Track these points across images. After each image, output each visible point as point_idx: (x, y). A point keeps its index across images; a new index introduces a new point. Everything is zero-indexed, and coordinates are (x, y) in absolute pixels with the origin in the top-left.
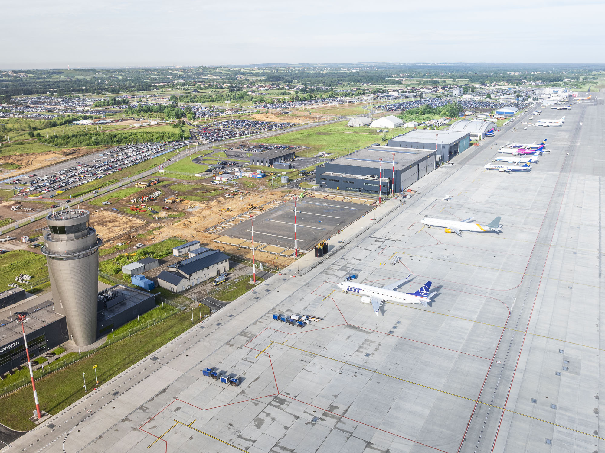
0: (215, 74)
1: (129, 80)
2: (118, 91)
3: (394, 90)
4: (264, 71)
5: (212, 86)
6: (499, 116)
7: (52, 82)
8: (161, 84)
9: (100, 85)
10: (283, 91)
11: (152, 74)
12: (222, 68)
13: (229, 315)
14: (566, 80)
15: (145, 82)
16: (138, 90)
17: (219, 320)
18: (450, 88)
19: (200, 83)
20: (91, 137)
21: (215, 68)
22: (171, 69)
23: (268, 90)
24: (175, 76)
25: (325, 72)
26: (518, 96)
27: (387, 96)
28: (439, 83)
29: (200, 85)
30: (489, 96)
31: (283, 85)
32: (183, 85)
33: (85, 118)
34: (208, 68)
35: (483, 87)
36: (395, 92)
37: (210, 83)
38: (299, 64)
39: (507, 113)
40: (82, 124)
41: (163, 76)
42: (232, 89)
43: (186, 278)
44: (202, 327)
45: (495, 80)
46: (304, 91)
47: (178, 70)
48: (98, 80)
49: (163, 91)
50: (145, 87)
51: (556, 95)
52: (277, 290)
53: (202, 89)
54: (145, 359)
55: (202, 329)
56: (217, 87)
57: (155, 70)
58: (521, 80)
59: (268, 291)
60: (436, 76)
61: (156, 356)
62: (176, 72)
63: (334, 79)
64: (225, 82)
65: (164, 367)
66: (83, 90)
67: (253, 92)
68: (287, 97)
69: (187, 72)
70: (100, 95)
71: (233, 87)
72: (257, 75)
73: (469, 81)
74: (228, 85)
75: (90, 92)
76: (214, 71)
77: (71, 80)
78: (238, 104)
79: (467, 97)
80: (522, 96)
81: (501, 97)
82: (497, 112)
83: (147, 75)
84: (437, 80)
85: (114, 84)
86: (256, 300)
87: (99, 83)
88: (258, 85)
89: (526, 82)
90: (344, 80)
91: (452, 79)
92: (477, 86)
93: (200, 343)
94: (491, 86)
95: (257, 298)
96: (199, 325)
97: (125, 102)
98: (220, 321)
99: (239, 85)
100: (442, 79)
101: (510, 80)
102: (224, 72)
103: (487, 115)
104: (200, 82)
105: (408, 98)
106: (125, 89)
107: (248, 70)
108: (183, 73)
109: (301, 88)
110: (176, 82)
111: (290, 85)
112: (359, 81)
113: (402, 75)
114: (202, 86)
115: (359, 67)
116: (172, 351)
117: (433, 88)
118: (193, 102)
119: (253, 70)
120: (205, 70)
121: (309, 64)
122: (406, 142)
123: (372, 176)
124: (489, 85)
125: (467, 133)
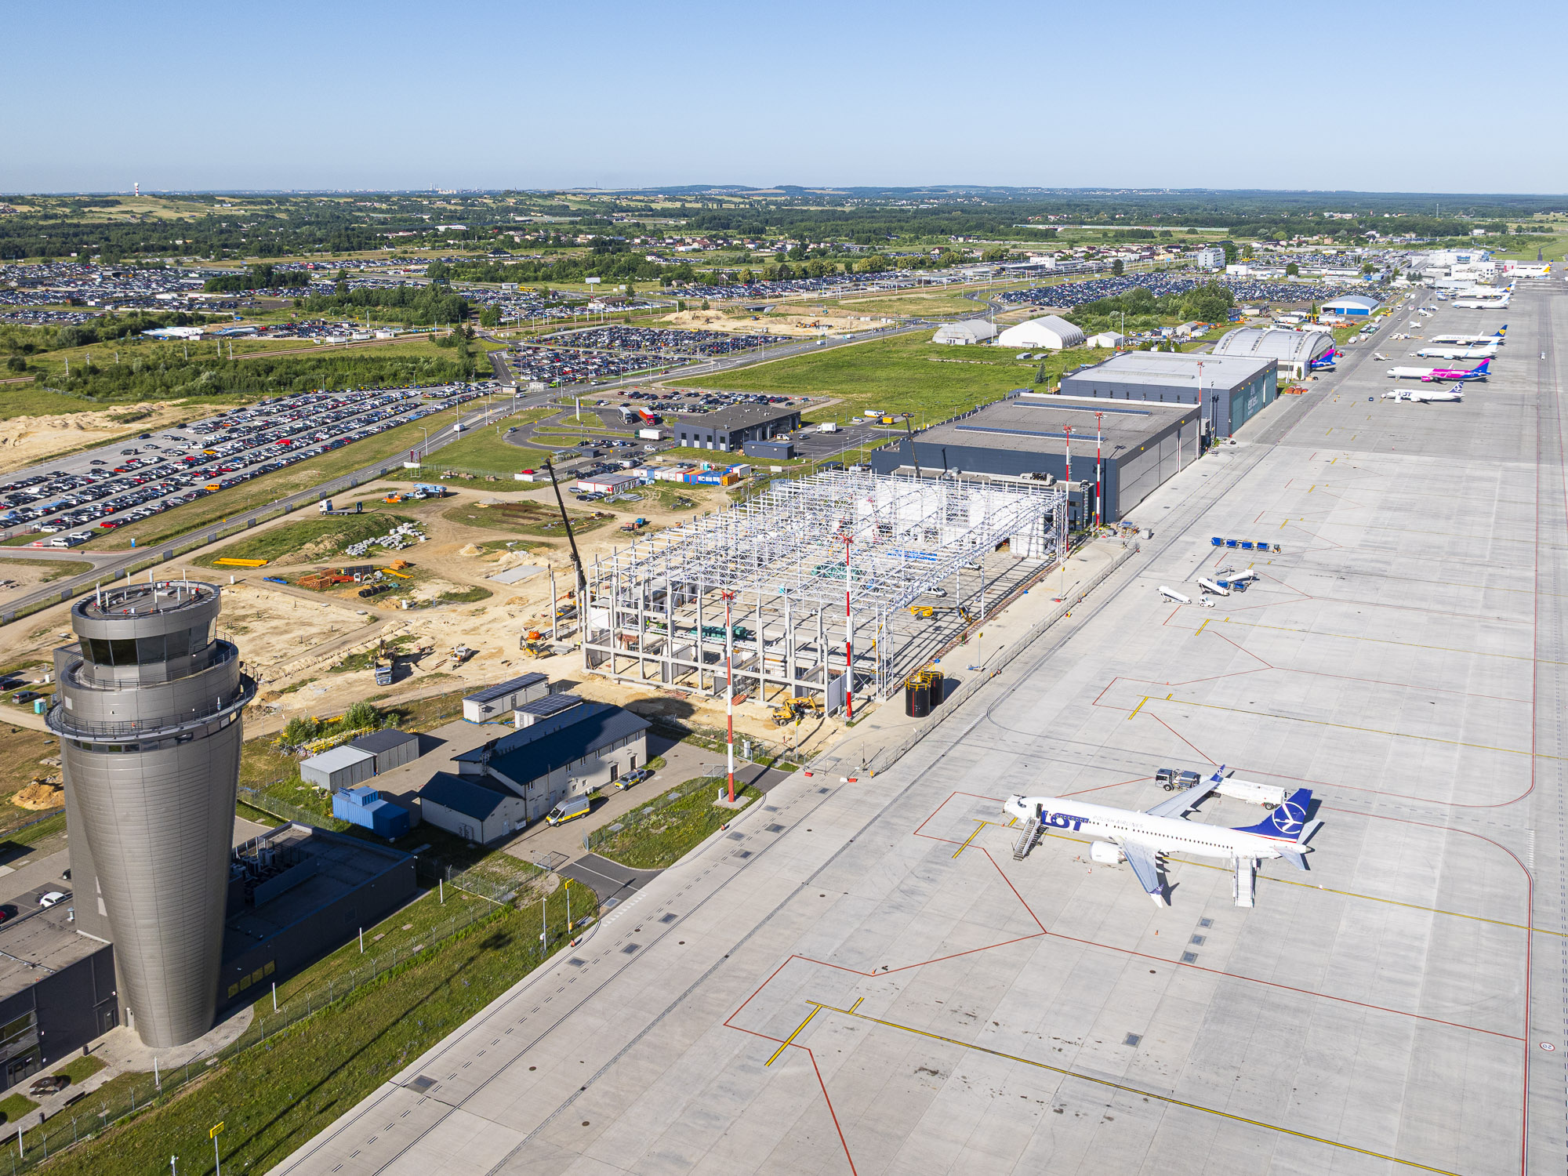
0: (551, 211)
1: (309, 223)
2: (280, 252)
3: (1041, 255)
4: (683, 205)
5: (546, 239)
6: (1333, 319)
7: (86, 226)
8: (401, 234)
9: (224, 236)
10: (741, 254)
11: (375, 210)
12: (570, 197)
14: (1477, 232)
15: (353, 229)
16: (337, 249)
17: (629, 935)
18: (1187, 249)
19: (511, 233)
20: (197, 373)
21: (551, 195)
22: (428, 197)
23: (699, 251)
24: (439, 216)
25: (848, 209)
26: (1368, 270)
27: (1025, 268)
28: (1153, 237)
29: (512, 237)
30: (1292, 270)
31: (742, 240)
32: (465, 235)
33: (182, 321)
34: (531, 196)
35: (1271, 247)
36: (1047, 258)
37: (537, 231)
38: (776, 188)
39: (1350, 311)
40: (172, 338)
41: (406, 215)
42: (600, 246)
43: (515, 795)
44: (577, 962)
45: (1301, 232)
46: (799, 254)
47: (447, 199)
48: (220, 222)
49: (406, 252)
50: (355, 241)
51: (1465, 267)
52: (805, 825)
53: (519, 246)
54: (389, 1085)
55: (574, 969)
56: (558, 243)
57: (384, 198)
58: (1363, 232)
59: (777, 829)
60: (1144, 219)
61: (426, 1073)
62: (439, 204)
63: (876, 225)
64: (581, 232)
65: (457, 1116)
66: (176, 248)
67: (659, 256)
68: (757, 270)
69: (473, 205)
70: (227, 262)
71: (604, 243)
72: (665, 213)
73: (1230, 233)
74: (590, 237)
75: (196, 253)
76: (548, 203)
77: (144, 223)
78: (623, 287)
79: (1238, 270)
80: (1378, 270)
81: (1324, 271)
82: (1326, 310)
83: (360, 210)
84: (1148, 229)
85: (268, 234)
86: (745, 860)
87: (222, 232)
88: (671, 238)
89: (1378, 235)
90: (902, 228)
91: (1186, 229)
92: (1255, 245)
93: (572, 1020)
94: (1289, 245)
95: (747, 854)
97: (299, 280)
98: (636, 939)
99: (620, 238)
100: (1159, 229)
101: (1337, 232)
102: (573, 208)
103: (1300, 317)
104: (510, 229)
105: (1083, 272)
106: (298, 245)
107: (640, 201)
108: (459, 208)
109: (789, 247)
110: (442, 228)
111: (759, 239)
112: (942, 232)
113: (1052, 218)
114: (517, 240)
115: (938, 199)
116: (480, 1055)
117: (1143, 250)
118: (493, 280)
119: (653, 201)
120: (525, 200)
121: (801, 188)
122: (1110, 383)
123: (1036, 477)
124: (1283, 243)
125: (1270, 360)
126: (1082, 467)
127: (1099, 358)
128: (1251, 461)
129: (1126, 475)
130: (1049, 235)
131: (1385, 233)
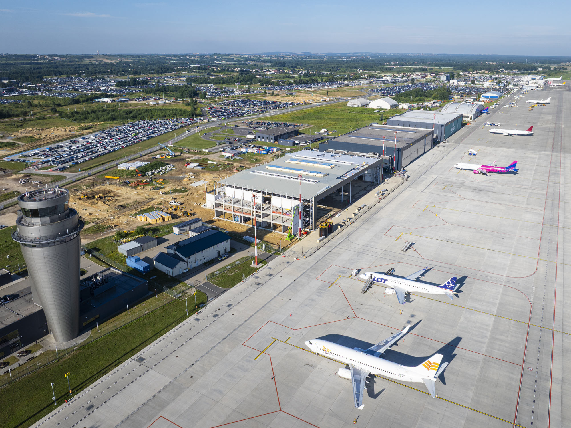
0: (228, 60)
1: (151, 64)
2: (140, 74)
3: (387, 76)
4: (271, 59)
5: (225, 70)
6: (485, 100)
8: (179, 68)
9: (124, 68)
10: (287, 75)
11: (172, 60)
12: (234, 56)
13: (228, 304)
14: (540, 69)
15: (164, 66)
16: (158, 73)
17: (216, 311)
18: (438, 75)
19: (214, 68)
20: (108, 114)
21: (228, 55)
22: (189, 56)
23: (274, 74)
24: (192, 62)
25: (325, 60)
26: (500, 82)
27: (381, 81)
28: (427, 70)
29: (214, 69)
30: (473, 82)
31: (288, 70)
32: (199, 68)
33: (107, 96)
34: (222, 55)
35: (467, 74)
36: (389, 77)
37: (222, 67)
38: (302, 53)
39: (491, 97)
40: (103, 102)
41: (182, 62)
42: (242, 72)
43: (184, 261)
44: (197, 320)
45: (477, 69)
46: (306, 75)
47: (195, 56)
48: (123, 64)
49: (179, 74)
50: (164, 70)
51: (534, 82)
52: (280, 274)
53: (215, 72)
54: (129, 360)
55: (196, 322)
56: (228, 71)
57: (175, 56)
58: (499, 69)
59: (270, 275)
60: (424, 63)
61: (142, 356)
62: (193, 58)
63: (333, 66)
64: (236, 67)
65: (151, 372)
66: (108, 72)
67: (260, 76)
68: (292, 80)
69: (203, 58)
70: (123, 77)
71: (244, 71)
72: (265, 61)
73: (453, 69)
74: (239, 69)
75: (114, 74)
76: (227, 57)
78: (247, 86)
79: (454, 82)
80: (503, 83)
81: (484, 83)
82: (483, 96)
83: (167, 60)
84: (425, 67)
85: (137, 68)
86: (258, 286)
88: (265, 69)
89: (504, 70)
90: (342, 67)
91: (438, 67)
92: (461, 73)
93: (193, 340)
94: (473, 73)
95: (259, 284)
96: (194, 316)
97: (145, 83)
98: (217, 313)
99: (249, 69)
100: (429, 67)
101: (490, 69)
102: (235, 59)
103: (474, 99)
104: (213, 66)
105: (400, 82)
106: (145, 72)
107: (257, 57)
108: (199, 59)
109: (303, 73)
110: (192, 66)
111: (294, 70)
112: (355, 68)
113: (393, 63)
114: (215, 70)
115: (355, 56)
116: (161, 350)
117: (422, 75)
118: (206, 83)
119: (261, 57)
120: (220, 57)
121: (310, 53)
122: (404, 121)
123: (374, 154)
124: (471, 73)
125: (460, 114)
126: (389, 150)
127: (402, 112)
128: (450, 149)
129: (405, 154)
130: (391, 70)
131: (507, 69)
